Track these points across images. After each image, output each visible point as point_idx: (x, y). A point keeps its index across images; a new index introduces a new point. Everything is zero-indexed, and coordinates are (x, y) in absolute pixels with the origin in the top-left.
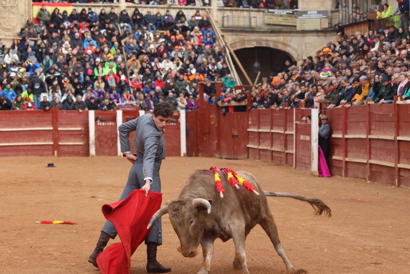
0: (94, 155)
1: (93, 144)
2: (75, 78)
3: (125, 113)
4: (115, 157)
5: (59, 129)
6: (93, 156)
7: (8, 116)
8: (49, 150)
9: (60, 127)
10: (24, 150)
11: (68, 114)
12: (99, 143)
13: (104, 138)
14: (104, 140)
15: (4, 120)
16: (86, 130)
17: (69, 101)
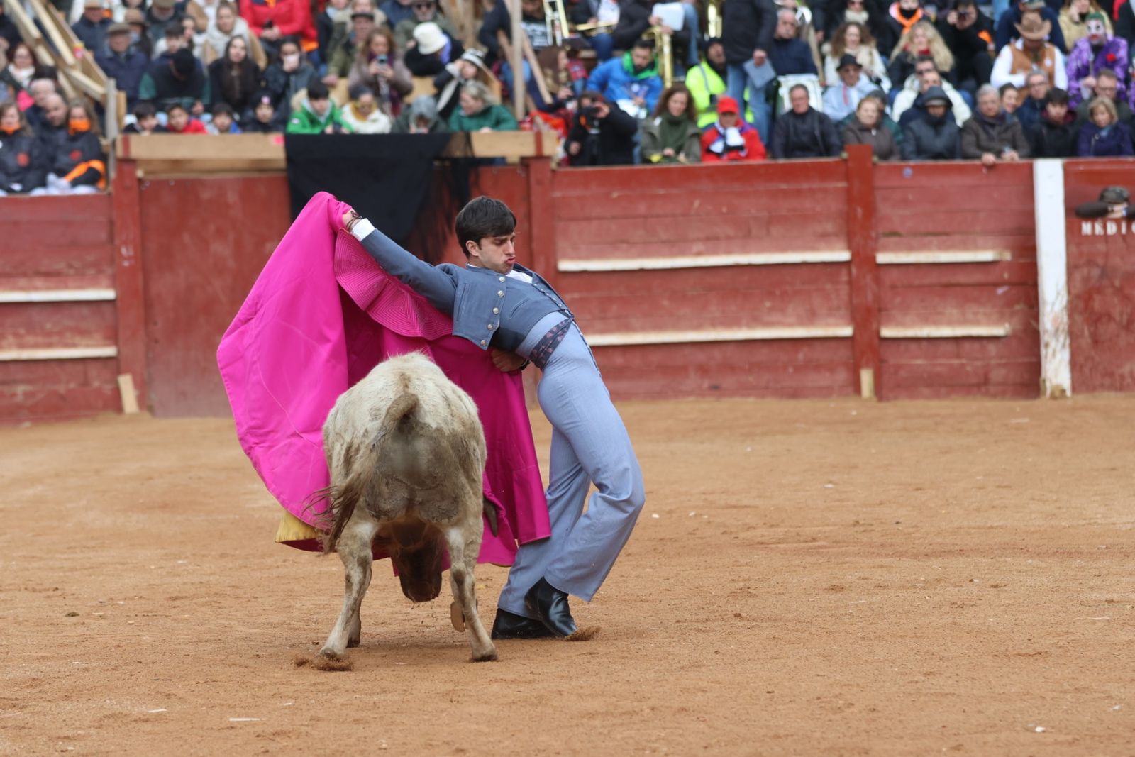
0: (1063, 391)
1: (1057, 330)
5: (882, 258)
6: (1059, 394)
7: (615, 195)
8: (831, 368)
9: (886, 249)
10: (703, 370)
11: (924, 181)
12: (1092, 329)
13: (1116, 300)
14: (1116, 313)
15: (599, 218)
16: (1022, 261)
17: (932, 111)
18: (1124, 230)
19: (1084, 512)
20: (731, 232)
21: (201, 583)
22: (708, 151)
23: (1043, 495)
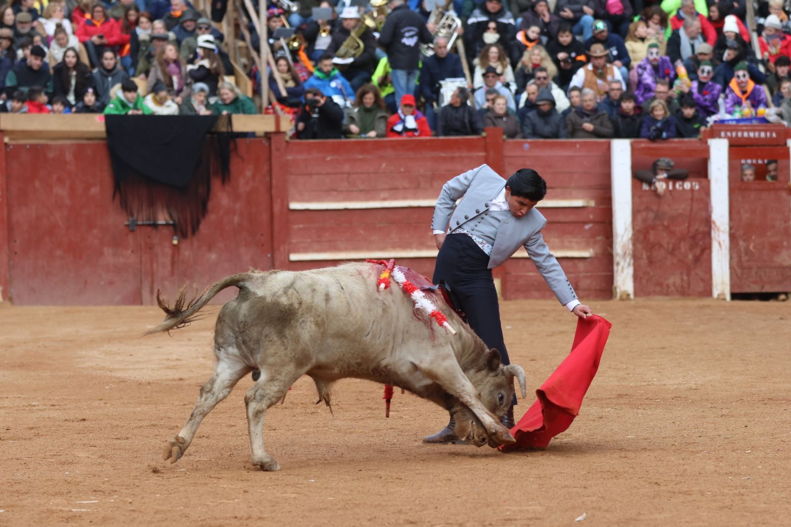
0: (628, 295)
1: (625, 254)
2: (561, 29)
3: (737, 149)
4: (706, 301)
6: (626, 297)
7: (328, 159)
11: (538, 153)
12: (649, 254)
13: (665, 235)
14: (665, 242)
15: (317, 174)
16: (602, 207)
17: (542, 108)
18: (671, 187)
19: (645, 377)
20: (406, 184)
21: (49, 417)
22: (393, 131)
23: (617, 365)
